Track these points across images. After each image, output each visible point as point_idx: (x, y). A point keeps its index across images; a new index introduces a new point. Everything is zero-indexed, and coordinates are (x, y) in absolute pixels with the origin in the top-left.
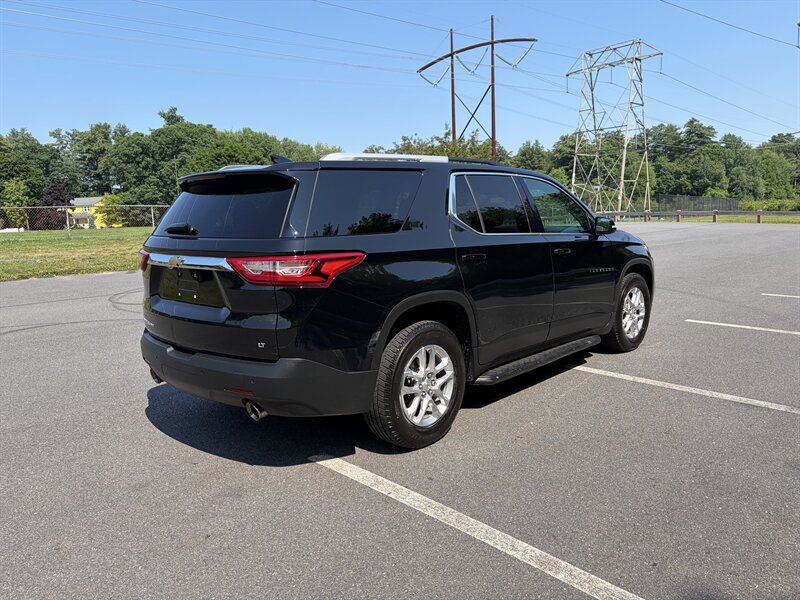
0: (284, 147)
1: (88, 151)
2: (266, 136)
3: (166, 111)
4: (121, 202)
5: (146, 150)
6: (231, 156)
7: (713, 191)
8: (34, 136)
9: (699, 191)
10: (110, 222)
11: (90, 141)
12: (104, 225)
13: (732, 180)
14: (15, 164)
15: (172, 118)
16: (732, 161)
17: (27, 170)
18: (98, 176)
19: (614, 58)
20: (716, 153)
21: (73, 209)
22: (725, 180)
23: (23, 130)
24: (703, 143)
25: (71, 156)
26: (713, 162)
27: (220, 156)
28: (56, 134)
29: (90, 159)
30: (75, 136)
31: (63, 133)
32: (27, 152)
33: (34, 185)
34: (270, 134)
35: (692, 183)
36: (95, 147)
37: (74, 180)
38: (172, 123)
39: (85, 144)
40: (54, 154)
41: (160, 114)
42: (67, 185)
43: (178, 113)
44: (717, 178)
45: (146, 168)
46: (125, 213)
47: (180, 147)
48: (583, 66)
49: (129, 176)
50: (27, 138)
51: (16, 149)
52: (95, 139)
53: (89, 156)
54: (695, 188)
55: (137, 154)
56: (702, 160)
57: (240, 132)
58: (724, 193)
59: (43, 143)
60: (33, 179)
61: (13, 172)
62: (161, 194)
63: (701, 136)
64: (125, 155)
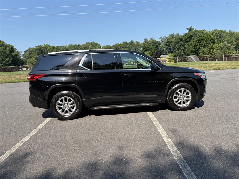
0: (229, 34)
1: (168, 42)
2: (222, 31)
3: (189, 28)
4: (173, 56)
5: (181, 40)
6: (203, 40)
8: (155, 39)
10: (170, 61)
11: (169, 39)
12: (169, 62)
14: (149, 47)
15: (190, 29)
17: (151, 48)
18: (170, 49)
21: (160, 58)
23: (153, 38)
25: (163, 44)
27: (199, 40)
28: (161, 38)
29: (168, 44)
30: (165, 38)
31: (162, 38)
32: (153, 44)
33: (153, 52)
34: (224, 30)
36: (170, 41)
37: (163, 50)
38: (190, 31)
39: (167, 40)
40: (159, 43)
41: (187, 29)
42: (162, 52)
43: (192, 28)
45: (181, 45)
46: (174, 59)
47: (191, 38)
49: (176, 48)
50: (154, 40)
51: (151, 43)
52: (170, 38)
53: (168, 43)
55: (179, 42)
57: (213, 31)
59: (157, 41)
60: (152, 51)
61: (148, 49)
62: (184, 53)
64: (176, 42)
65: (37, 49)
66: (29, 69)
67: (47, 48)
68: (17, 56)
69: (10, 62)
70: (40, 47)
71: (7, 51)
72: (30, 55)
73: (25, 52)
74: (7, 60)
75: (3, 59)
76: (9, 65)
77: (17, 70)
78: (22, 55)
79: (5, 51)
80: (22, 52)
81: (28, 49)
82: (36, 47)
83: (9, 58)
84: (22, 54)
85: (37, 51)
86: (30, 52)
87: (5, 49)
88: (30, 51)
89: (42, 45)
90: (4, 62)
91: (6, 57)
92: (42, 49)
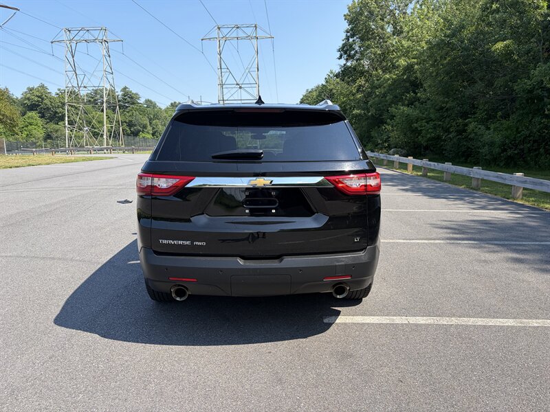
7: (144, 135)
9: (136, 134)
13: (153, 128)
16: (152, 117)
19: (88, 36)
20: (142, 111)
22: (149, 128)
24: (133, 103)
26: (141, 116)
35: (130, 129)
44: (145, 127)
48: (64, 38)
54: (132, 133)
56: (134, 114)
58: (150, 136)
63: (132, 98)
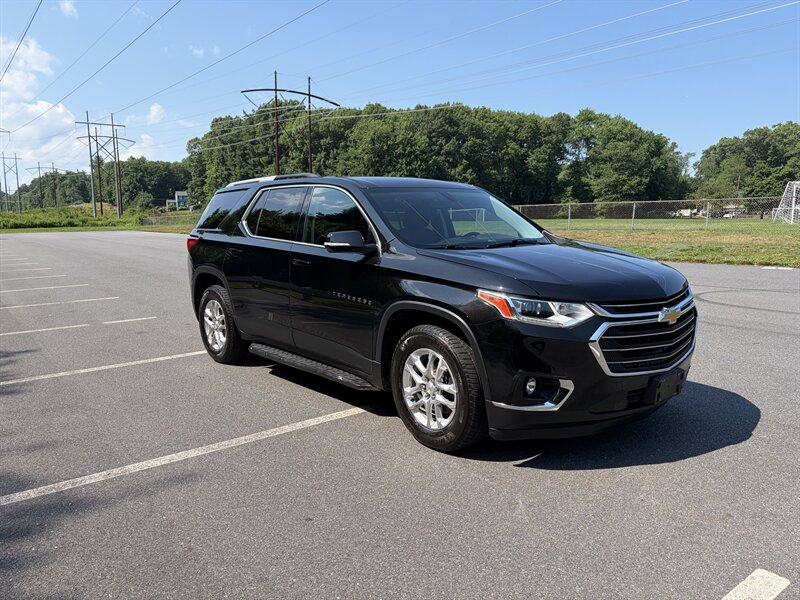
65: (749, 143)
66: (701, 213)
67: (785, 137)
68: (666, 167)
69: (642, 188)
70: (764, 133)
71: (641, 153)
72: (718, 163)
73: (707, 153)
74: (635, 180)
75: (624, 177)
76: (637, 197)
77: (662, 213)
78: (695, 165)
79: (634, 154)
80: (693, 155)
81: (716, 142)
82: (746, 134)
83: (641, 176)
84: (692, 161)
85: (747, 149)
86: (721, 153)
87: (633, 149)
88: (723, 150)
89: (770, 128)
90: (625, 188)
91: (634, 174)
92: (767, 140)
